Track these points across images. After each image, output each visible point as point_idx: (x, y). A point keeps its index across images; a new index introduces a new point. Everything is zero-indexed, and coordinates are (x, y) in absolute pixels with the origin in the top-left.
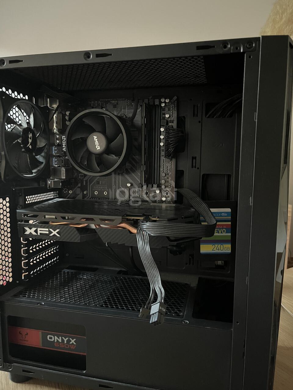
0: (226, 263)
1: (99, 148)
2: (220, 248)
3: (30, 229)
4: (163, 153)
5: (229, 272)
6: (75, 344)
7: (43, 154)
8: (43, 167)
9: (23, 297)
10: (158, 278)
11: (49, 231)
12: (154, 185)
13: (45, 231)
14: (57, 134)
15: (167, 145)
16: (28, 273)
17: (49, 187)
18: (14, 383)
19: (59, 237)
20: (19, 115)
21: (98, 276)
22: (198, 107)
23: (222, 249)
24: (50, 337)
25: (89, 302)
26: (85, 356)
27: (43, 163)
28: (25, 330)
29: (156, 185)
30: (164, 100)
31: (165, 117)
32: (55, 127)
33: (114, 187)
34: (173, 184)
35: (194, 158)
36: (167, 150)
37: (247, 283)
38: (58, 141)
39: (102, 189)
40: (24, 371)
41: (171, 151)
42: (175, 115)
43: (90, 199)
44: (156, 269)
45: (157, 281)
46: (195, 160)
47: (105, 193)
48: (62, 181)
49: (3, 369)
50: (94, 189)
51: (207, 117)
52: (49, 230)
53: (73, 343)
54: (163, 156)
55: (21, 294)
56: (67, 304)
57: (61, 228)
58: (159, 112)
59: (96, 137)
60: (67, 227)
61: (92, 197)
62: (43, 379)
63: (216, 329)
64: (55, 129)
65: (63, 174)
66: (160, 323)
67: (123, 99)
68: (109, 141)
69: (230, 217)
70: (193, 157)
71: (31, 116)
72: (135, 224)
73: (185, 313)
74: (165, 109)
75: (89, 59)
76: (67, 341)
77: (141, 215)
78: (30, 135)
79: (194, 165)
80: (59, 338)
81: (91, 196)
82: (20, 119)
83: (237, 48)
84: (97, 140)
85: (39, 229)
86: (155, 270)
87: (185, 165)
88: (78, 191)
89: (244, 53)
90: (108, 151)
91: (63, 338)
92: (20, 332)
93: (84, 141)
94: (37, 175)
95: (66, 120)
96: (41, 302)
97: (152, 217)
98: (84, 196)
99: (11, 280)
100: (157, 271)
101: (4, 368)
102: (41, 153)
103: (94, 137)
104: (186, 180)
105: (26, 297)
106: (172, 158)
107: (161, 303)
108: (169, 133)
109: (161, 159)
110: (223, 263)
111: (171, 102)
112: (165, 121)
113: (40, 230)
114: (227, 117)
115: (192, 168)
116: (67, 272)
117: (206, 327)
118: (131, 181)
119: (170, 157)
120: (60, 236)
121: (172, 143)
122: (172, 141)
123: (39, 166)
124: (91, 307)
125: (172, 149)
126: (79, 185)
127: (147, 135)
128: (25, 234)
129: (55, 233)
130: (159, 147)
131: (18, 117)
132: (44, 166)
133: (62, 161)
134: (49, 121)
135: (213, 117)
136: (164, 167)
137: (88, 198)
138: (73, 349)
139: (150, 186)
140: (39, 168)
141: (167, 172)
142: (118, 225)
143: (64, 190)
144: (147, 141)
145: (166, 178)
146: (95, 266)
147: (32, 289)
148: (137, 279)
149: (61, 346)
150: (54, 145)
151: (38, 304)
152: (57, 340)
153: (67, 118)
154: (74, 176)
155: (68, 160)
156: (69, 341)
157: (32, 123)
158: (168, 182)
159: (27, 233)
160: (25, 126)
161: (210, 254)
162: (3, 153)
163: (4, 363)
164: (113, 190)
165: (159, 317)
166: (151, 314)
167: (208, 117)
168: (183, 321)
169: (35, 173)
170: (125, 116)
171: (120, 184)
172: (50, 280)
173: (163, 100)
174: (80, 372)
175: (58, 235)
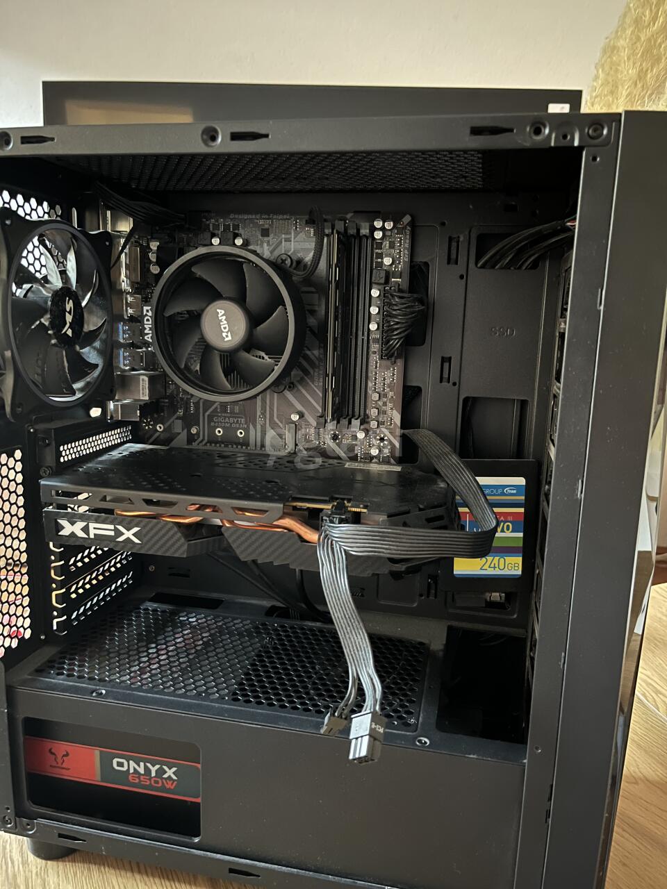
0: (509, 597)
1: (230, 338)
2: (496, 566)
3: (73, 523)
4: (375, 347)
5: (515, 616)
6: (175, 778)
7: (97, 344)
8: (99, 375)
9: (58, 674)
10: (365, 652)
11: (116, 530)
12: (353, 420)
13: (107, 529)
14: (129, 293)
15: (386, 330)
16: (65, 617)
17: (112, 417)
18: (39, 860)
19: (138, 544)
20: (41, 254)
21: (223, 620)
22: (458, 242)
23: (502, 567)
24: (118, 762)
25: (208, 689)
26: (199, 804)
27: (97, 366)
28: (61, 747)
29: (359, 420)
30: (381, 223)
31: (382, 262)
32: (123, 277)
33: (259, 421)
34: (397, 418)
35: (446, 360)
36: (385, 341)
37: (561, 667)
38: (130, 311)
39: (234, 423)
40: (61, 836)
41: (395, 346)
42: (405, 257)
43: (206, 444)
44: (362, 632)
45: (364, 660)
46: (448, 364)
47: (240, 434)
48: (140, 406)
49: (14, 831)
50: (215, 422)
51: (479, 265)
52: (115, 527)
53: (170, 777)
54: (375, 353)
55: (52, 667)
56: (156, 693)
57: (143, 524)
58: (369, 249)
59: (223, 312)
60: (158, 523)
61: (210, 442)
62: (104, 853)
63: (489, 759)
64: (123, 281)
65: (143, 390)
66: (373, 760)
67: (285, 217)
68: (254, 320)
69: (523, 498)
70: (443, 358)
71: (68, 256)
72: (313, 519)
73: (420, 719)
74: (381, 243)
75: (214, 144)
76: (156, 771)
77: (327, 498)
78: (69, 305)
79: (445, 375)
80: (139, 766)
81: (206, 438)
82: (43, 263)
83: (565, 137)
84: (224, 317)
85: (92, 525)
86: (360, 634)
87: (426, 375)
88: (178, 426)
89: (580, 148)
90: (249, 344)
91: (149, 765)
92: (50, 750)
93: (195, 318)
94: (86, 397)
95: (150, 262)
96: (98, 687)
97: (350, 505)
98: (191, 438)
99: (28, 634)
100: (365, 638)
101: (16, 828)
102: (94, 341)
103: (218, 311)
104: (427, 408)
105: (63, 674)
106: (396, 358)
107: (374, 714)
108: (390, 304)
109: (371, 359)
110: (503, 599)
111: (397, 228)
112: (383, 274)
113: (94, 528)
114: (526, 269)
115: (441, 382)
116: (153, 611)
117: (467, 756)
118: (300, 407)
119: (393, 359)
120: (139, 542)
121: (397, 329)
122: (397, 323)
123: (90, 373)
124: (212, 701)
125: (398, 342)
126: (181, 412)
127: (340, 307)
128: (60, 535)
129: (128, 534)
130: (366, 333)
131: (39, 259)
132: (100, 373)
133: (142, 357)
134: (112, 265)
135: (493, 267)
136: (376, 379)
137: (201, 444)
138: (170, 789)
139: (344, 422)
140: (88, 379)
141: (384, 389)
142: (274, 523)
143: (144, 423)
144: (340, 320)
145: (380, 403)
146: (215, 595)
147: (76, 654)
148: (311, 630)
149: (142, 783)
150: (120, 318)
151: (92, 693)
152: (135, 769)
153: (153, 257)
154: (169, 392)
155: (153, 354)
156: (161, 772)
157: (72, 275)
158: (385, 413)
159: (65, 532)
160: (57, 283)
161: (473, 578)
162: (8, 354)
163: (17, 819)
164: (259, 427)
165: (371, 748)
166: (351, 737)
167: (483, 267)
168: (416, 738)
169: (81, 390)
170: (289, 260)
171: (275, 415)
172: (115, 631)
173: (378, 224)
174: (186, 839)
175: (136, 541)
